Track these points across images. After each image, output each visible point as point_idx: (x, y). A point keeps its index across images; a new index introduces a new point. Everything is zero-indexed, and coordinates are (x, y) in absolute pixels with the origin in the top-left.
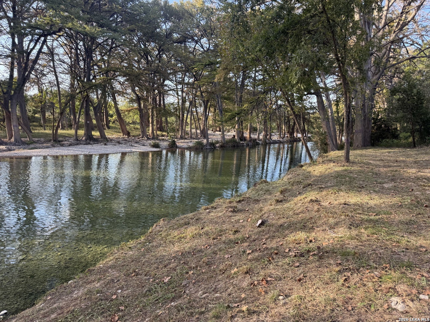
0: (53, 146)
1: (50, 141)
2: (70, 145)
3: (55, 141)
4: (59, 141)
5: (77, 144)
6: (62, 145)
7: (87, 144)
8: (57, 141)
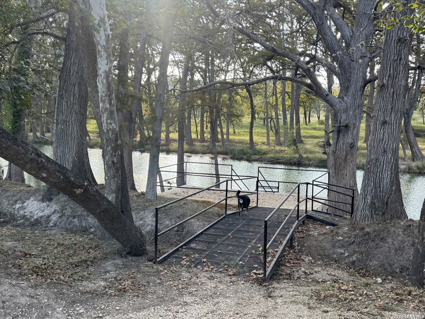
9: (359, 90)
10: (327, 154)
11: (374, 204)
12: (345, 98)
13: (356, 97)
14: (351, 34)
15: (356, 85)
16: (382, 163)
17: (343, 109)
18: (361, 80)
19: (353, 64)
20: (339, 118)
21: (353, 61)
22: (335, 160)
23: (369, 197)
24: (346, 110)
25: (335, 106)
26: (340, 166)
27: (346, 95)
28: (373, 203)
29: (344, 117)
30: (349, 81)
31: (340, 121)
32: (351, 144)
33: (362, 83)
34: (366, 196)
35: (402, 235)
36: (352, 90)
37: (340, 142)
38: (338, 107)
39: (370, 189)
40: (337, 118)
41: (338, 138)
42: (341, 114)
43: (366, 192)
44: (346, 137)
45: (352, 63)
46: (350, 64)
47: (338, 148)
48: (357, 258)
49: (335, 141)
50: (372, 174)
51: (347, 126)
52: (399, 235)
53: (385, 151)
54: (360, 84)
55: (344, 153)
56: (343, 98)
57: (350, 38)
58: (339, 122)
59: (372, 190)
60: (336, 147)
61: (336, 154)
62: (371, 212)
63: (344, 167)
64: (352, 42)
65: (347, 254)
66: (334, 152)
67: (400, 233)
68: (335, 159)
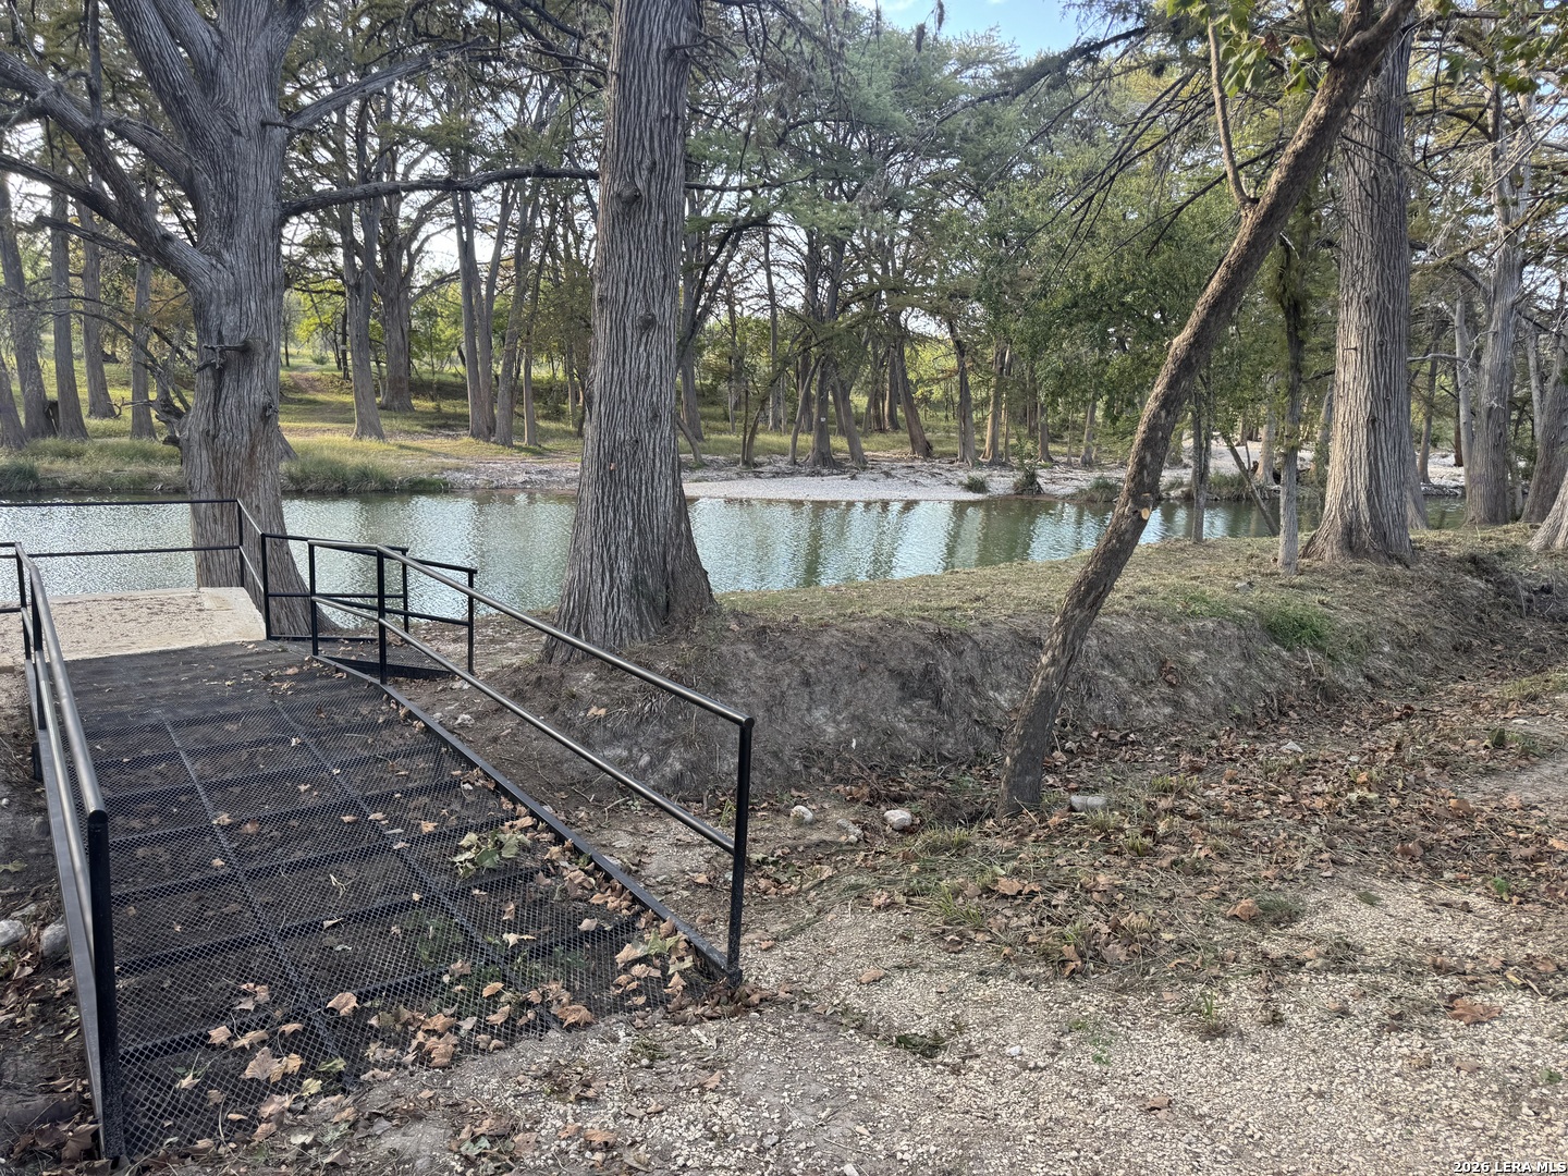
0: (740, 476)
1: (736, 463)
2: (776, 475)
3: (745, 463)
4: (756, 465)
5: (792, 474)
6: (758, 475)
7: (812, 474)
8: (749, 465)
9: (267, 232)
10: (183, 443)
11: (644, 582)
12: (226, 256)
13: (263, 256)
14: (217, 39)
15: (257, 215)
16: (650, 454)
17: (227, 292)
18: (270, 200)
19: (240, 143)
20: (213, 323)
21: (239, 133)
22: (217, 461)
23: (623, 564)
24: (236, 297)
25: (195, 279)
26: (234, 480)
27: (227, 247)
28: (637, 581)
29: (231, 318)
30: (233, 198)
31: (220, 333)
32: (265, 409)
33: (278, 213)
34: (613, 561)
35: (760, 662)
36: (245, 230)
37: (229, 401)
38: (209, 285)
39: (622, 538)
40: (206, 320)
41: (218, 390)
42: (218, 307)
43: (613, 548)
44: (247, 387)
45: (235, 138)
46: (230, 141)
47: (221, 421)
48: (684, 762)
49: (209, 399)
50: (625, 489)
51: (246, 350)
52: (752, 664)
53: (655, 416)
54: (269, 214)
55: (247, 437)
56: (219, 256)
57: (214, 53)
58: (214, 334)
59: (631, 540)
60: (216, 418)
61: (219, 442)
62: (639, 608)
63: (248, 485)
64: (224, 69)
65: (645, 759)
66: (210, 437)
67: (752, 655)
68: (215, 459)
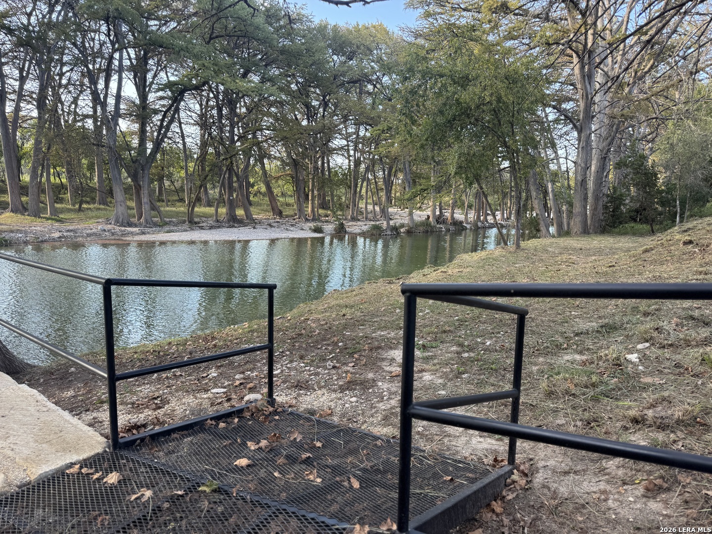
1: (184, 222)
3: (190, 222)
4: (196, 223)
7: (230, 227)
8: (193, 223)
